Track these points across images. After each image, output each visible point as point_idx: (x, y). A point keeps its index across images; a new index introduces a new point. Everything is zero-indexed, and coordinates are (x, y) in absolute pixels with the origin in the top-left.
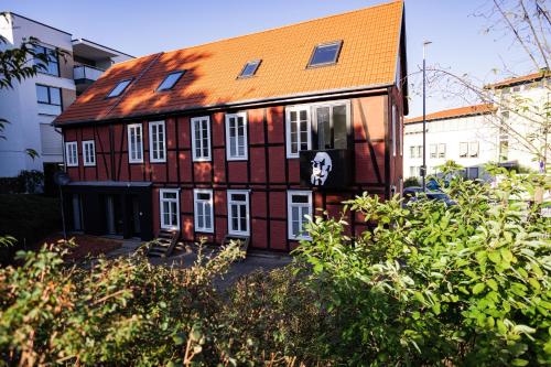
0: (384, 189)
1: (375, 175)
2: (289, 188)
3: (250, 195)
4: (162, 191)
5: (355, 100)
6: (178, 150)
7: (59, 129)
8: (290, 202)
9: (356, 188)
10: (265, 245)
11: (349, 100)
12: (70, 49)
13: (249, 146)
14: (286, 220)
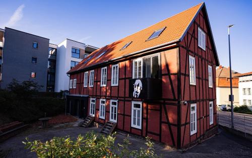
0: (177, 102)
1: (172, 94)
2: (133, 100)
3: (118, 102)
4: (91, 99)
5: (162, 53)
6: (97, 82)
7: (69, 75)
8: (133, 108)
9: (162, 101)
10: (122, 128)
11: (159, 53)
12: (84, 49)
13: (119, 79)
14: (131, 116)
